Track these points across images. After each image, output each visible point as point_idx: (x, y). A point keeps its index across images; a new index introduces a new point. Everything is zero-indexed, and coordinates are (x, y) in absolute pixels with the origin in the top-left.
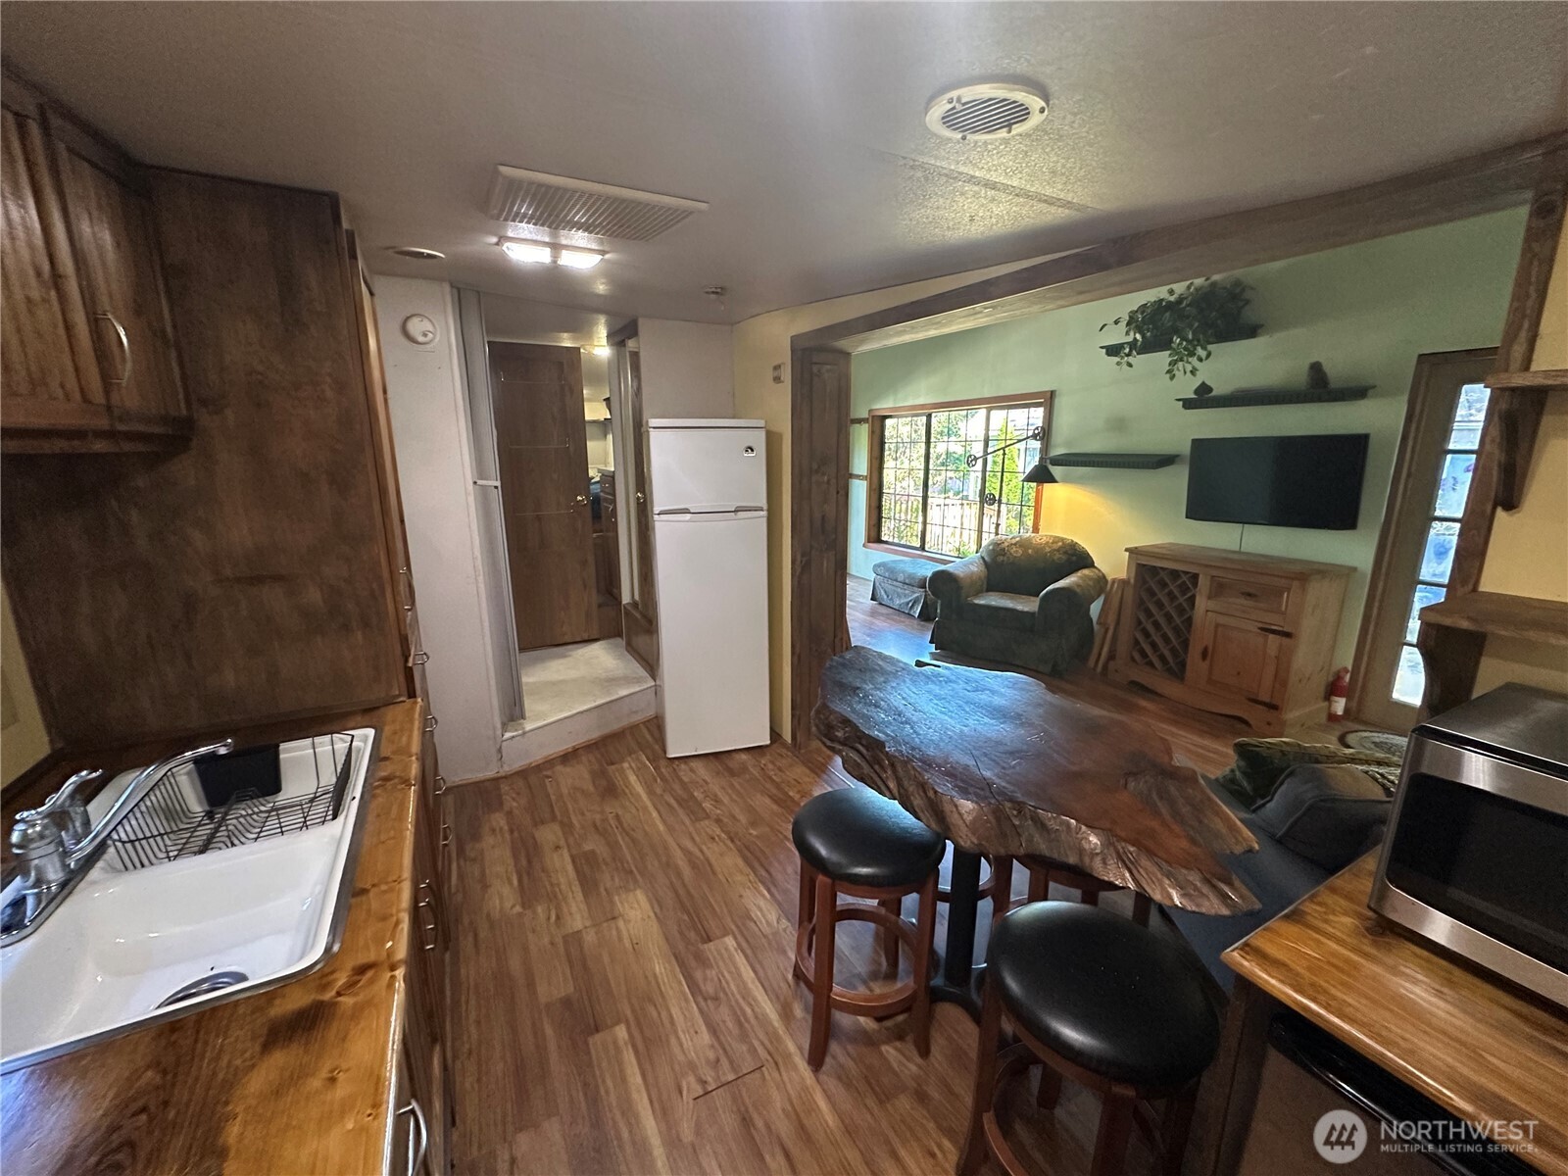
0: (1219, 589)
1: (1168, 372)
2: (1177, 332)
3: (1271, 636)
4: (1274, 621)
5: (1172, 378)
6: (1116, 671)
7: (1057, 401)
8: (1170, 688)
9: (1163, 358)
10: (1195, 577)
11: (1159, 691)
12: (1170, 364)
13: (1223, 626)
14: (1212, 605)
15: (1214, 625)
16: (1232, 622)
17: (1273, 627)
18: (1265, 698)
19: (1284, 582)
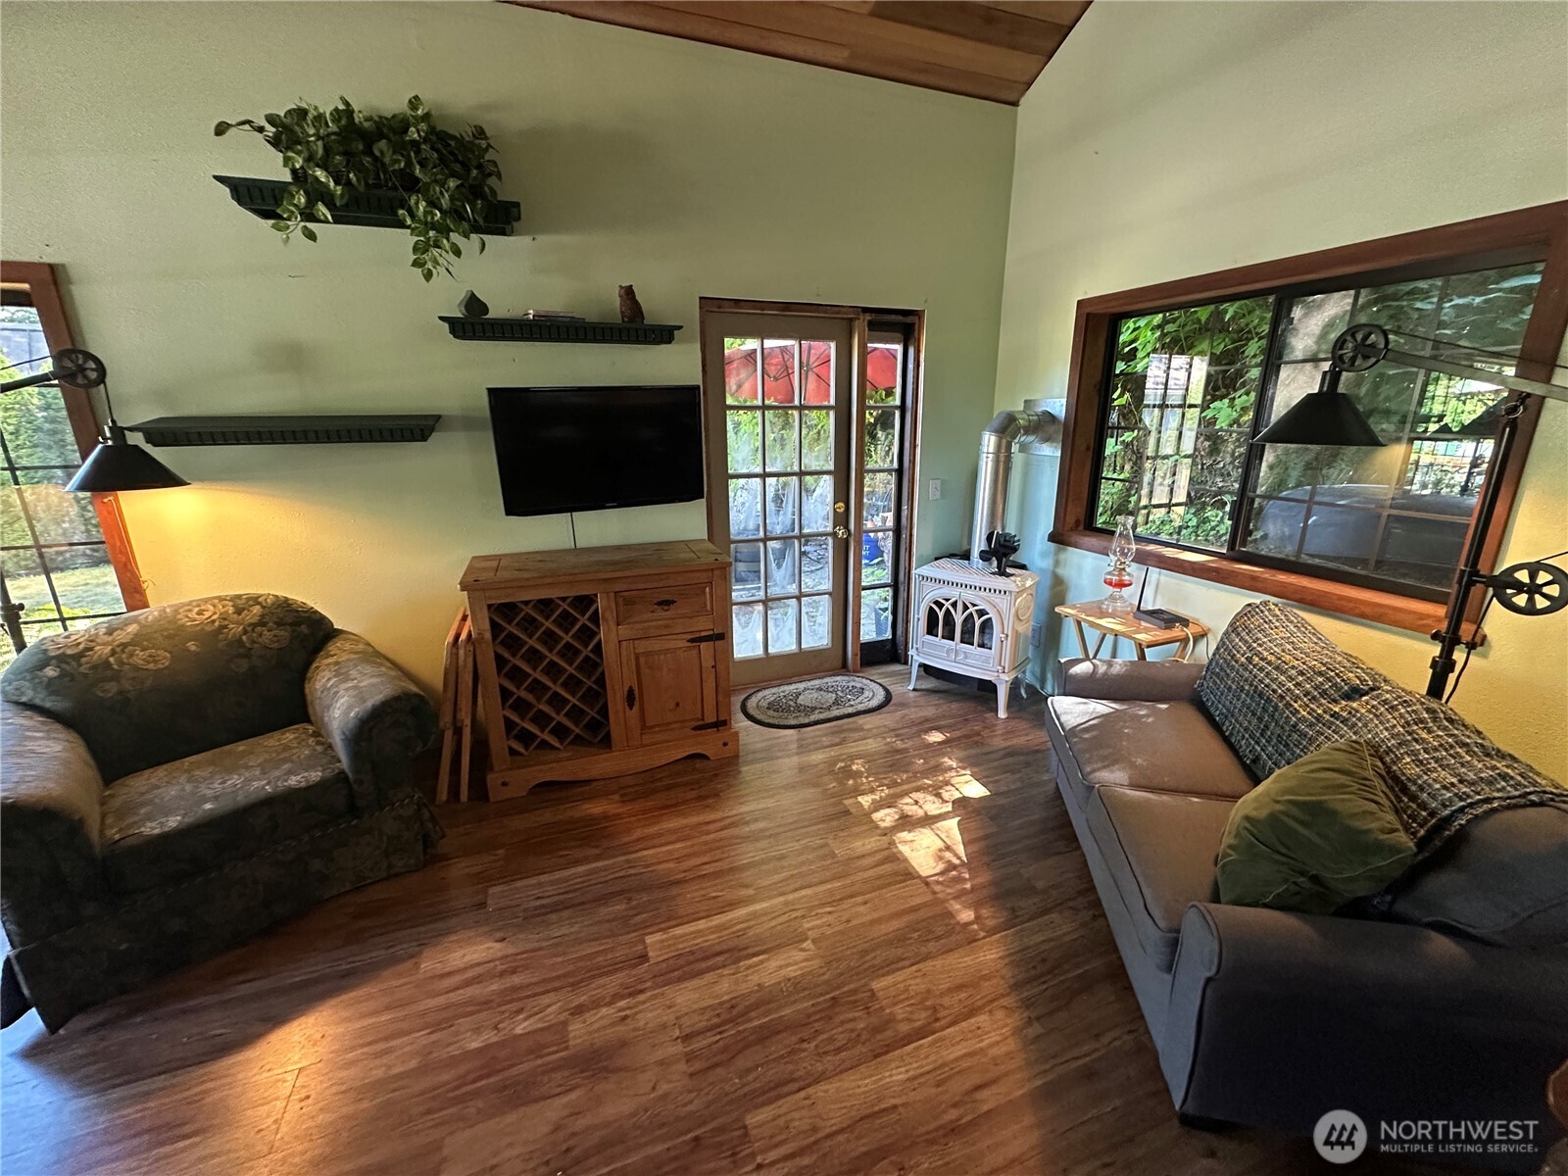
0: (628, 606)
1: (415, 264)
2: (415, 186)
3: (703, 645)
4: (703, 625)
5: (428, 276)
6: (502, 784)
8: (599, 765)
9: (397, 238)
10: (584, 602)
11: (583, 776)
12: (415, 249)
13: (648, 654)
14: (624, 631)
15: (633, 655)
16: (655, 645)
17: (703, 634)
18: (711, 718)
19: (703, 577)
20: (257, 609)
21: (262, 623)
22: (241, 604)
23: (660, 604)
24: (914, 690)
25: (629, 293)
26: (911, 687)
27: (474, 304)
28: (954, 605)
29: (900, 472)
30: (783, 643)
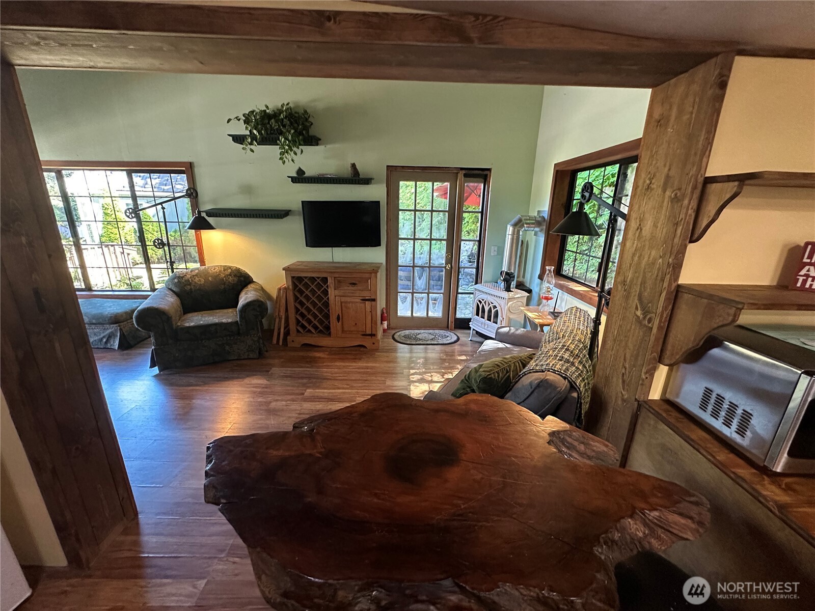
0: (339, 283)
1: (281, 159)
2: (281, 133)
3: (367, 302)
4: (367, 295)
5: (284, 162)
6: (293, 341)
8: (325, 341)
9: (275, 150)
10: (325, 280)
11: (320, 345)
12: (280, 154)
13: (346, 302)
14: (337, 292)
15: (340, 302)
16: (348, 299)
17: (367, 298)
18: (369, 332)
19: (367, 275)
20: (229, 271)
21: (230, 275)
22: (226, 268)
23: (350, 284)
24: (471, 340)
25: (353, 165)
26: (469, 339)
27: (300, 172)
28: (485, 303)
29: (479, 241)
30: (420, 313)
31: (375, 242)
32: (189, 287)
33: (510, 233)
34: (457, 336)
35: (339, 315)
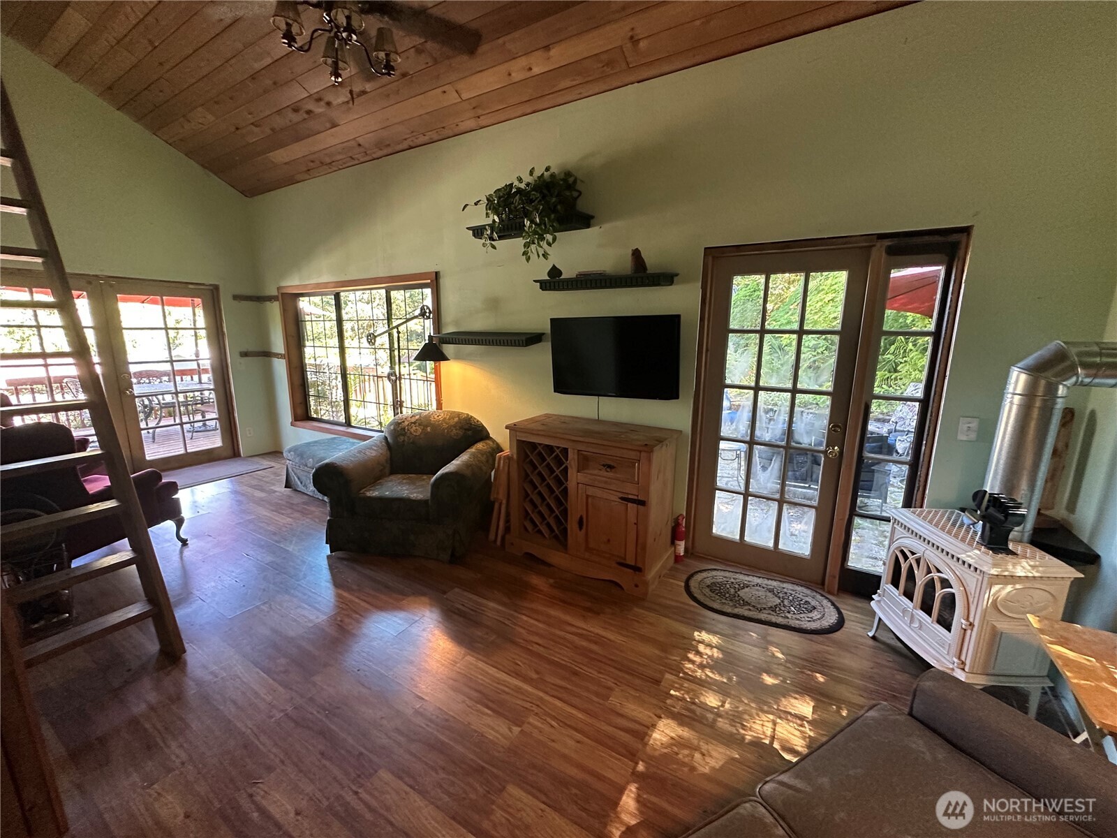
0: (585, 462)
1: (525, 253)
2: (527, 214)
3: (630, 505)
4: (631, 491)
5: (528, 259)
6: (512, 544)
7: (443, 281)
8: (557, 558)
9: (519, 242)
10: (565, 451)
11: (548, 560)
12: (525, 246)
13: (593, 497)
14: (581, 477)
15: (585, 496)
16: (598, 493)
17: (630, 497)
18: (631, 562)
19: (633, 455)
20: (456, 419)
21: (454, 426)
22: (452, 416)
23: (604, 465)
24: (874, 638)
26: (871, 634)
27: (555, 272)
28: (918, 561)
29: (925, 403)
30: (759, 537)
31: (668, 391)
32: (402, 438)
33: (1019, 390)
34: (840, 613)
35: (581, 518)
